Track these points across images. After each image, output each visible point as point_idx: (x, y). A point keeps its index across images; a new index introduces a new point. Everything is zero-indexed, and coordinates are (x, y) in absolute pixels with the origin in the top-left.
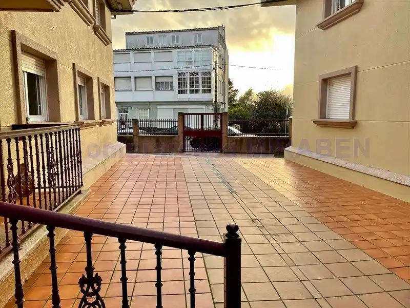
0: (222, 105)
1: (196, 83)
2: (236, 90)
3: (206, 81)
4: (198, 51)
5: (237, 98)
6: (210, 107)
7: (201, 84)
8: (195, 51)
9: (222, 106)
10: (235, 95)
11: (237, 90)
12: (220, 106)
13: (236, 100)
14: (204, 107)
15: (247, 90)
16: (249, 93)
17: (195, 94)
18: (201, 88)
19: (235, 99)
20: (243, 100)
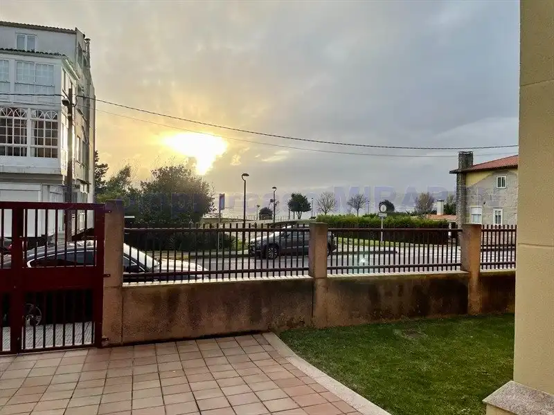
0: (82, 186)
1: (17, 131)
2: (103, 166)
3: (45, 129)
4: (27, 63)
5: (106, 178)
6: (53, 189)
7: (30, 136)
8: (19, 62)
9: (83, 189)
10: (103, 173)
11: (106, 166)
12: (78, 187)
13: (104, 182)
14: (38, 187)
15: (122, 167)
16: (126, 172)
17: (13, 157)
18: (30, 144)
19: (102, 179)
20: (115, 183)
